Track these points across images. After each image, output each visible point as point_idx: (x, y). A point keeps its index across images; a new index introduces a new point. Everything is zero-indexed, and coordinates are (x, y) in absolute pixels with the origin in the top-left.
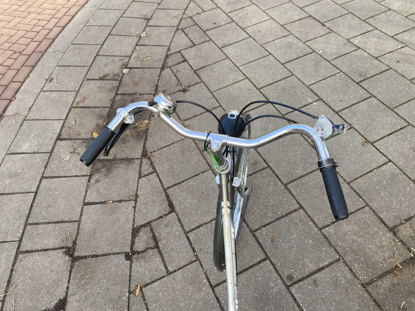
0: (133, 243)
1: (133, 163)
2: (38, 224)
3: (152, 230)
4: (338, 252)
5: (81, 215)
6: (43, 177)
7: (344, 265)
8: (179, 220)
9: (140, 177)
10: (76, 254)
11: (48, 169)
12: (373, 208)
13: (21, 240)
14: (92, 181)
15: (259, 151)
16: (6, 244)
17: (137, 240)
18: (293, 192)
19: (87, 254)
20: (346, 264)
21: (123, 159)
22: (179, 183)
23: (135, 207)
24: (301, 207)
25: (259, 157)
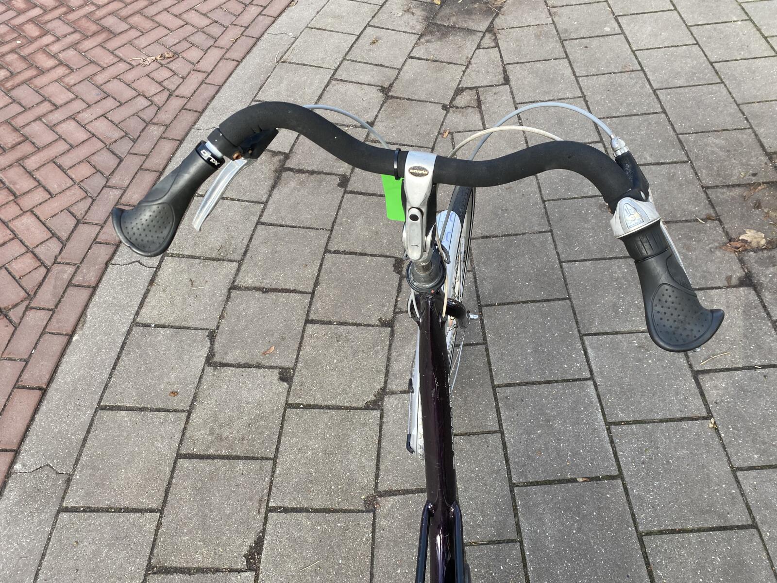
0: (453, 99)
1: (474, 34)
2: (356, 61)
3: (478, 94)
4: (688, 157)
5: (403, 65)
6: (368, 25)
7: (690, 167)
8: (512, 93)
9: (478, 47)
10: (390, 94)
11: (376, 20)
12: (757, 132)
13: (336, 70)
14: (422, 40)
15: (637, 55)
16: (321, 69)
17: (458, 98)
18: (661, 98)
19: (401, 96)
20: (693, 167)
21: (464, 29)
22: (523, 63)
23: (464, 72)
24: (664, 112)
25: (634, 59)
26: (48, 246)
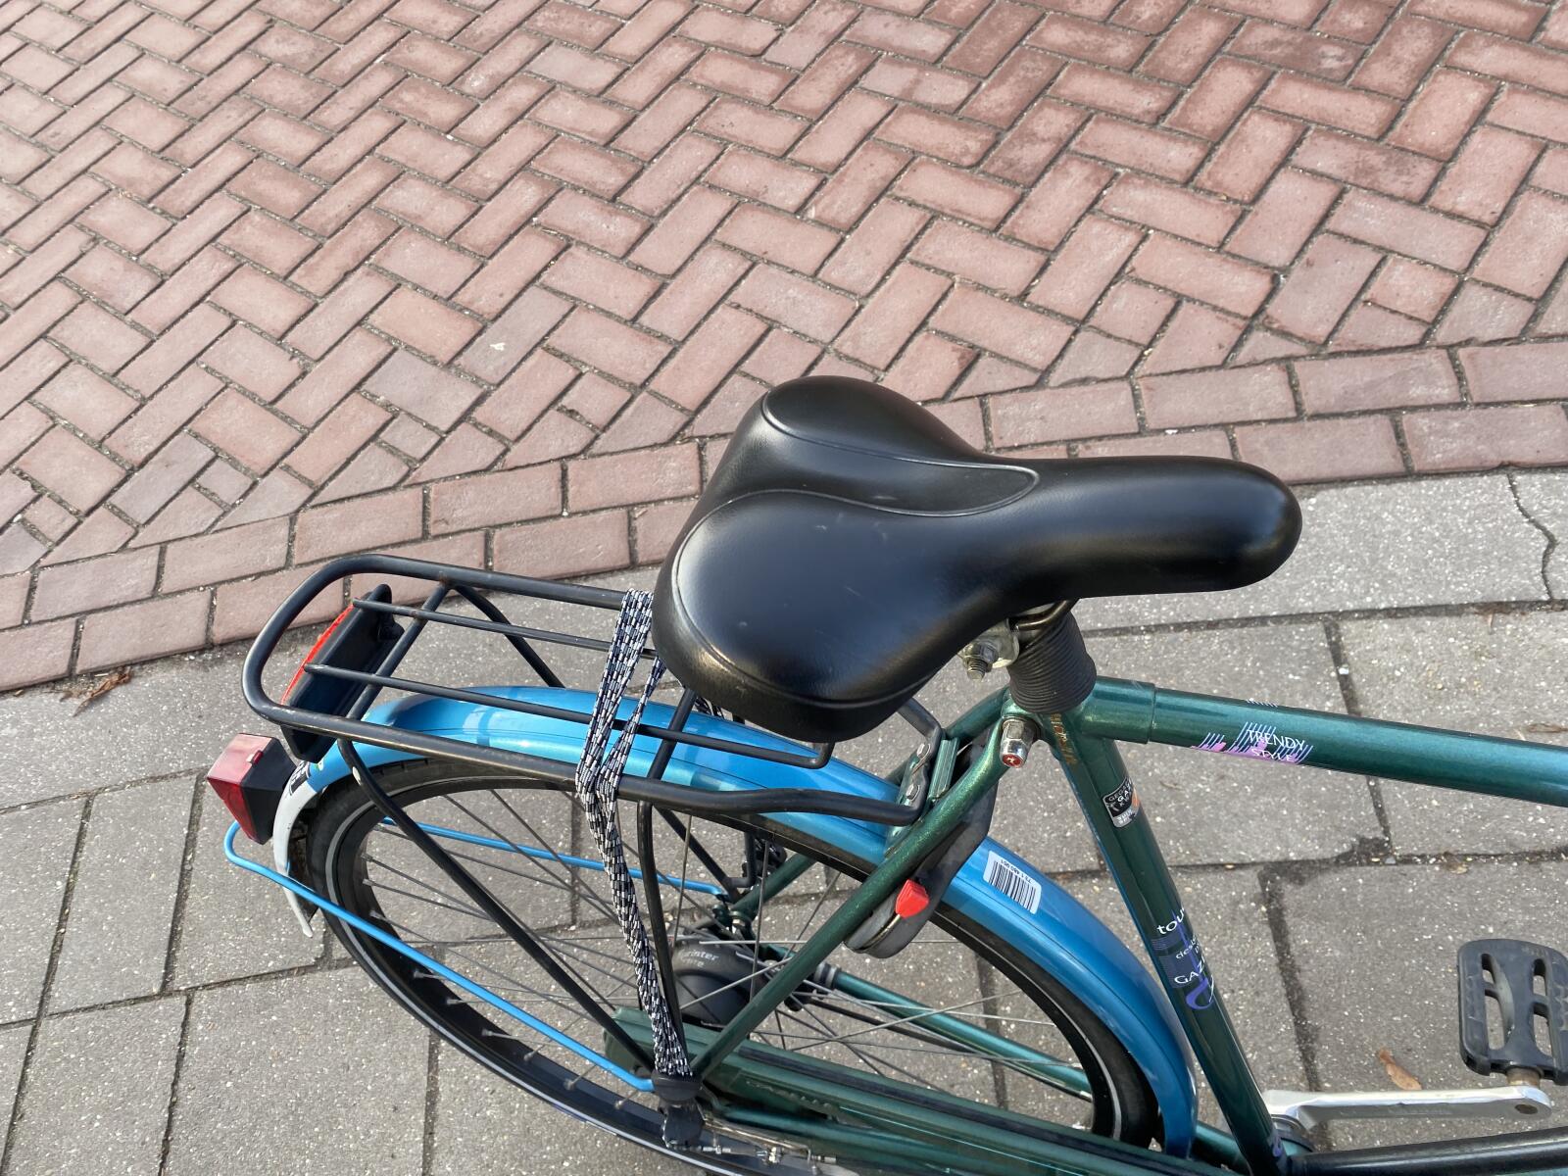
26: (1496, 310)
